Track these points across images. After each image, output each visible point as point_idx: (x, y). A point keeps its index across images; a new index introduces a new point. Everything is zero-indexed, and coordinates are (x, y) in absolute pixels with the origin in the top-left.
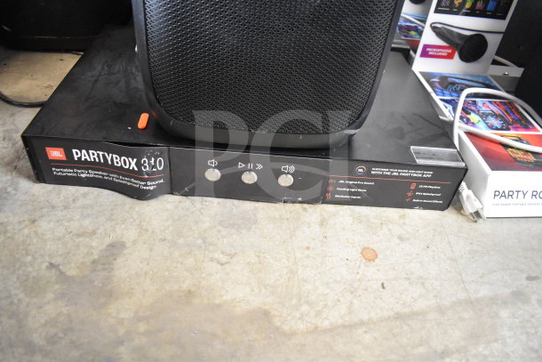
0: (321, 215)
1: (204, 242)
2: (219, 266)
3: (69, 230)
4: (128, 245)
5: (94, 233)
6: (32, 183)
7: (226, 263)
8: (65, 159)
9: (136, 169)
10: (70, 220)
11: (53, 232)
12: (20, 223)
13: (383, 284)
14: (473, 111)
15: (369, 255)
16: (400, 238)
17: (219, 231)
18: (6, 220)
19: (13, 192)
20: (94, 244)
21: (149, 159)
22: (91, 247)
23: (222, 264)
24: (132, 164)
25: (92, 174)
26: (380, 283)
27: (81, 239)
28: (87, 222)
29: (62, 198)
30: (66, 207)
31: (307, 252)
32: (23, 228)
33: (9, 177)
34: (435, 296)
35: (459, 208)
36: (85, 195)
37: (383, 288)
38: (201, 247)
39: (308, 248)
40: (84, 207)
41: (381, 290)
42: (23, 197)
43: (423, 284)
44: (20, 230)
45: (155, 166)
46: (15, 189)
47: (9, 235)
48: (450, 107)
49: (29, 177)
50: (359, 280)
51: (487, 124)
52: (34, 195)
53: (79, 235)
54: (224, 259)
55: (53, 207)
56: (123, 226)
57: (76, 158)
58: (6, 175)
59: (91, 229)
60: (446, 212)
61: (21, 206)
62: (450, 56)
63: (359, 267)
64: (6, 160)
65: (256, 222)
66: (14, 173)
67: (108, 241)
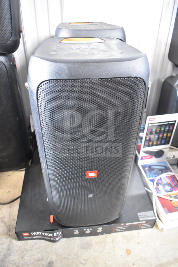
0: (112, 238)
1: (77, 256)
2: (83, 265)
3: (35, 259)
4: (54, 262)
5: (42, 259)
6: (17, 241)
7: (85, 264)
8: (29, 235)
9: (52, 236)
10: (34, 255)
11: (30, 261)
12: (18, 259)
13: (133, 263)
14: (160, 184)
15: (128, 252)
16: (138, 243)
17: (81, 251)
18: (14, 259)
19: (12, 246)
20: (44, 263)
21: (56, 233)
22: (43, 265)
23: (84, 264)
24: (51, 235)
25: (37, 237)
26: (132, 263)
27: (39, 262)
28: (39, 255)
29: (29, 246)
30: (31, 250)
31: (109, 255)
32: (20, 261)
33: (9, 240)
34: (150, 265)
35: (157, 226)
36: (36, 243)
37: (133, 264)
38: (76, 259)
39: (109, 253)
40: (37, 249)
41: (133, 265)
42: (16, 248)
43: (146, 261)
44: (19, 262)
45: (58, 234)
46: (13, 245)
47: (16, 265)
48: (152, 183)
49: (15, 239)
50: (126, 263)
51: (165, 189)
52: (19, 246)
53: (38, 261)
54: (84, 262)
55: (27, 251)
56: (51, 255)
57: (32, 234)
58: (8, 239)
59: (41, 257)
60: (153, 229)
61: (16, 252)
62: (151, 158)
63: (126, 258)
64: (5, 232)
65: (92, 245)
66: (10, 237)
67: (48, 261)
